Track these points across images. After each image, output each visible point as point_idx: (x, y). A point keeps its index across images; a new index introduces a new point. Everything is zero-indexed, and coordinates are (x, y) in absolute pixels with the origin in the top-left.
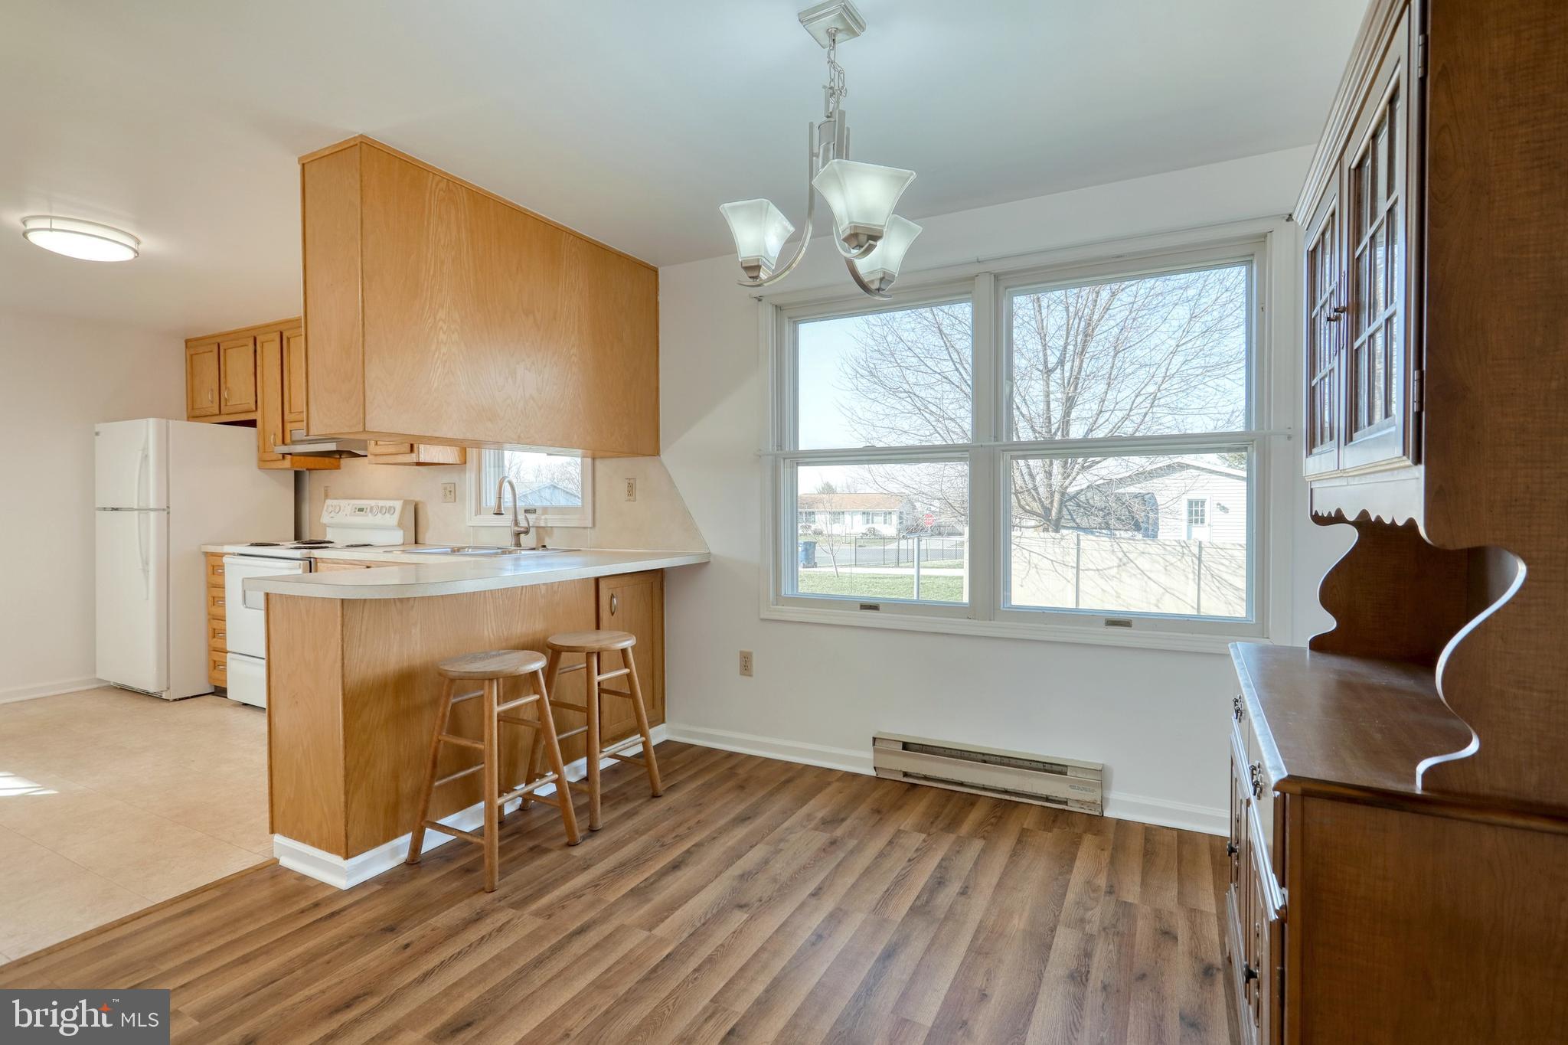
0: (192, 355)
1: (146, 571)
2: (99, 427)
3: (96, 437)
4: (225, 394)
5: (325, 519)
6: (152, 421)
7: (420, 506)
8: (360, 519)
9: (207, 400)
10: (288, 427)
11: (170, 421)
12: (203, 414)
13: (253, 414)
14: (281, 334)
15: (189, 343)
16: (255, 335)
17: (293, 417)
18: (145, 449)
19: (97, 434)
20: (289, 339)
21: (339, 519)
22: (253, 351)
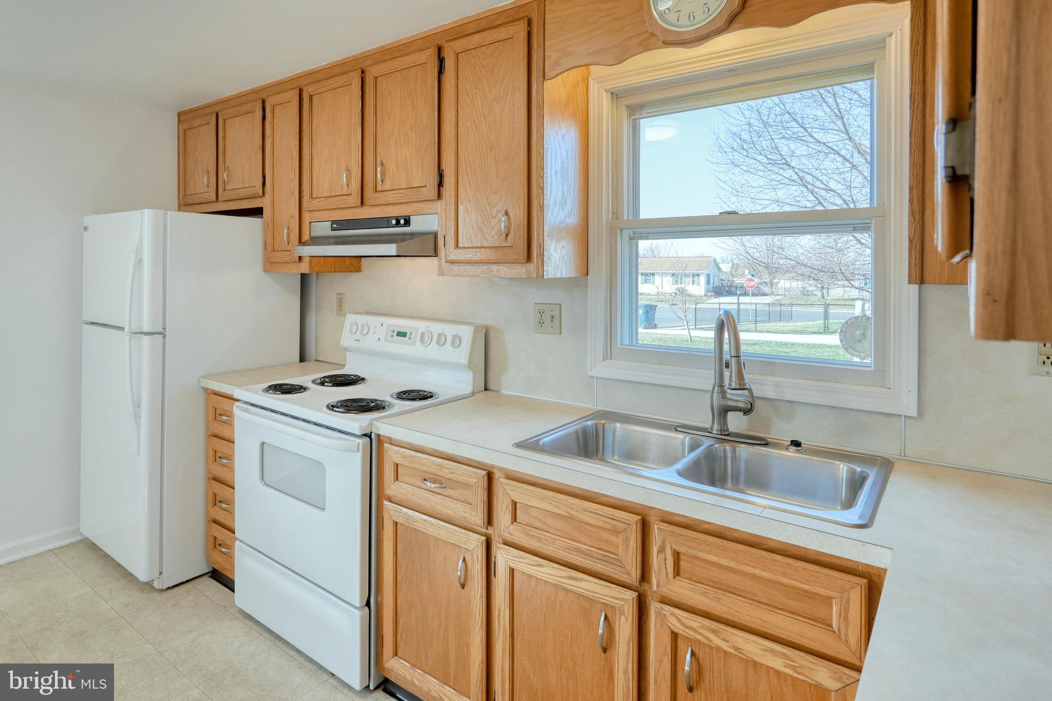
0: (185, 131)
1: (137, 416)
2: (88, 220)
3: (85, 233)
4: (224, 176)
5: (347, 340)
6: (147, 213)
7: (492, 334)
8: (399, 347)
9: (202, 184)
10: (307, 217)
11: (168, 213)
12: (197, 201)
13: (259, 200)
14: (301, 91)
15: (182, 117)
16: (264, 97)
17: (316, 204)
18: (139, 250)
19: (86, 229)
20: (311, 97)
21: (369, 343)
22: (261, 118)
